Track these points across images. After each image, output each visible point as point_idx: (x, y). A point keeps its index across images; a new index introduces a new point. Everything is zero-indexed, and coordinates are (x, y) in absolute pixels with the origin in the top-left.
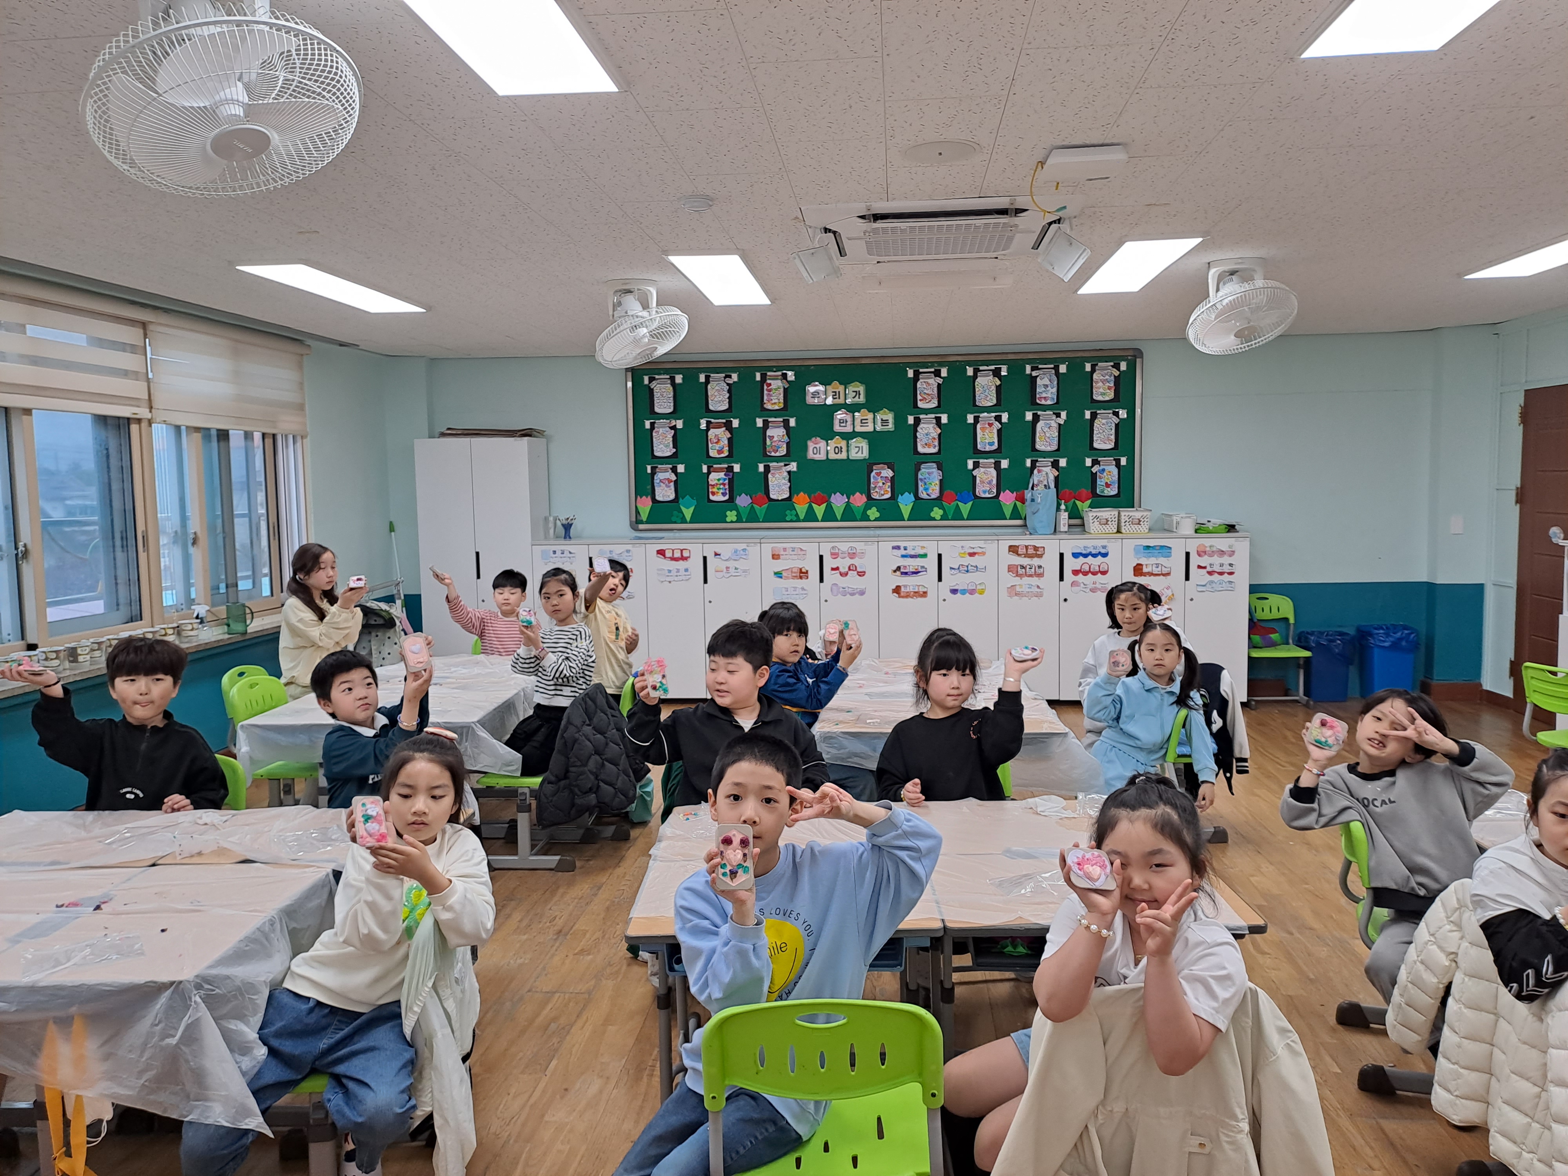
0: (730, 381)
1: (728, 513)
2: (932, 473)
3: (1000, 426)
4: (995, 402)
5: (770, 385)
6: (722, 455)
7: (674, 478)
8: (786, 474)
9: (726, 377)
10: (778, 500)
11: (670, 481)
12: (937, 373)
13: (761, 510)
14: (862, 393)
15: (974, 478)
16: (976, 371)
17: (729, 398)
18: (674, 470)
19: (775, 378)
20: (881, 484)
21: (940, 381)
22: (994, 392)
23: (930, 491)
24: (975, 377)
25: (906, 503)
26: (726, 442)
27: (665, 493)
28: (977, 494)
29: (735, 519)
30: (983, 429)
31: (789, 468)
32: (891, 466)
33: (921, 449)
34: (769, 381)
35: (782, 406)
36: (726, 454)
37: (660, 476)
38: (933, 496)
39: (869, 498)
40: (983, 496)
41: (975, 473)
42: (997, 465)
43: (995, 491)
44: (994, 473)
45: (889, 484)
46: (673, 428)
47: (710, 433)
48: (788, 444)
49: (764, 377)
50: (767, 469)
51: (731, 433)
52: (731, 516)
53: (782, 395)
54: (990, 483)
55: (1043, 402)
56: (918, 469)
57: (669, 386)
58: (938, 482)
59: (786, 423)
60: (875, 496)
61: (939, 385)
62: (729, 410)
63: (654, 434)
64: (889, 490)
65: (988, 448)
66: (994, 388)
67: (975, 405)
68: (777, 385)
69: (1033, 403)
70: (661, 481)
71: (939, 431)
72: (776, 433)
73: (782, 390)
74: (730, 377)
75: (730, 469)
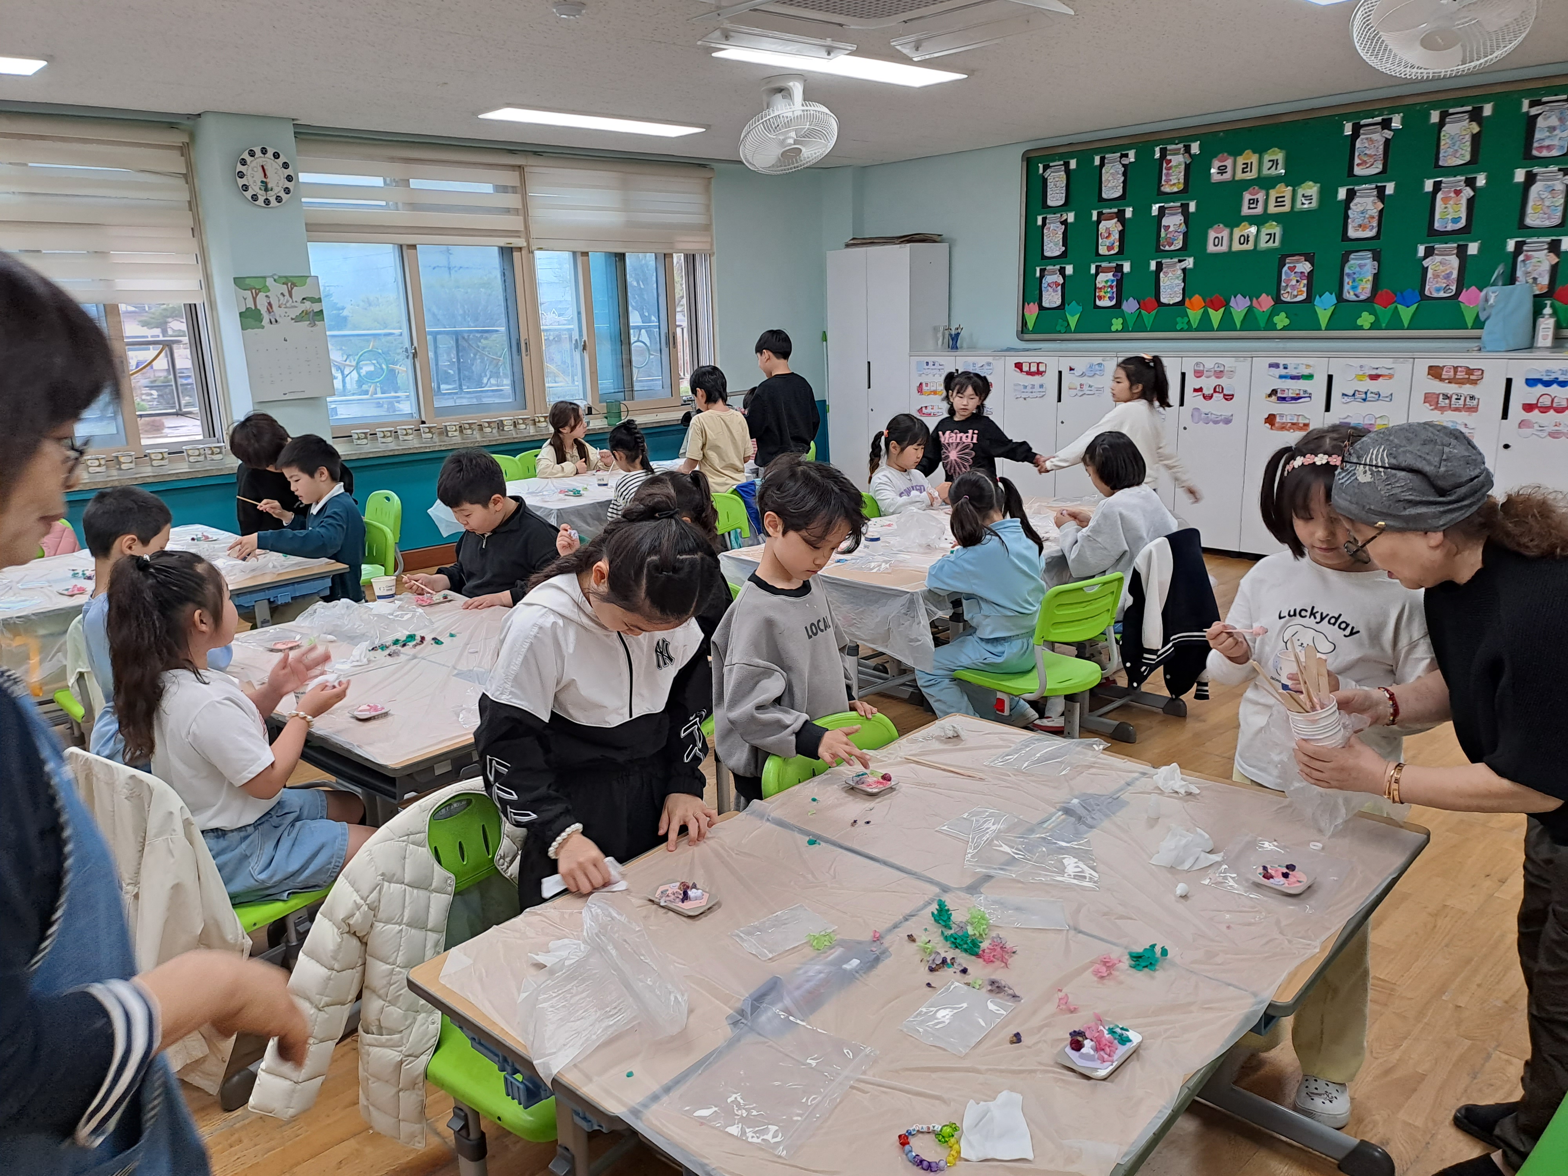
0: (1125, 161)
1: (1114, 320)
2: (1365, 265)
3: (1472, 193)
4: (1468, 158)
5: (1170, 161)
6: (1112, 252)
7: (1061, 280)
8: (1180, 272)
9: (1123, 156)
10: (1169, 305)
11: (1057, 284)
12: (1386, 124)
13: (1148, 318)
14: (1280, 162)
15: (1425, 270)
16: (1444, 116)
17: (1124, 182)
18: (1062, 271)
19: (1176, 152)
20: (1294, 282)
21: (1388, 134)
22: (1468, 143)
23: (1359, 290)
24: (1442, 124)
25: (1324, 307)
26: (1117, 236)
27: (1051, 298)
28: (1427, 293)
29: (1120, 328)
30: (1445, 200)
31: (1183, 265)
32: (1309, 258)
33: (1352, 233)
34: (1169, 157)
35: (1181, 187)
36: (1116, 250)
37: (1049, 279)
38: (1362, 297)
39: (1278, 300)
40: (1435, 295)
41: (1425, 263)
42: (1461, 252)
43: (1454, 288)
44: (1454, 262)
45: (1305, 282)
46: (1064, 223)
47: (1100, 226)
48: (1185, 235)
49: (1164, 152)
50: (1159, 266)
51: (1123, 225)
52: (1117, 324)
53: (1183, 174)
54: (1448, 276)
55: (1545, 153)
56: (1345, 259)
57: (1063, 173)
58: (1371, 278)
59: (1185, 207)
60: (1286, 298)
61: (1387, 142)
62: (1122, 197)
63: (1045, 231)
64: (1305, 289)
65: (1450, 227)
66: (1468, 138)
67: (1437, 166)
68: (1178, 161)
69: (1528, 157)
70: (1049, 285)
71: (1381, 206)
72: (1173, 222)
73: (1183, 166)
74: (1126, 156)
75: (1119, 268)
